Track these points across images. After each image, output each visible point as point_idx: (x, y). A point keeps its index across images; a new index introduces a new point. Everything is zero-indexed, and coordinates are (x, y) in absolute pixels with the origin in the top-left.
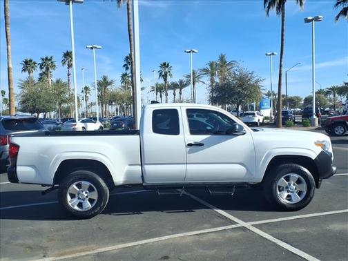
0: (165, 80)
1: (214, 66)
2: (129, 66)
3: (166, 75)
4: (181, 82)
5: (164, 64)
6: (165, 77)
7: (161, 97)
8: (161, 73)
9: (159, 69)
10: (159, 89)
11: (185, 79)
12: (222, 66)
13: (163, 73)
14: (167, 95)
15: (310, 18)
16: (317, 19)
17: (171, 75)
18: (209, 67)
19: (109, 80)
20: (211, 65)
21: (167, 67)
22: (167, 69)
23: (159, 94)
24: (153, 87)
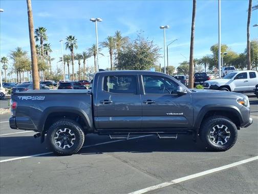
0: (72, 50)
1: (112, 41)
2: (39, 38)
3: (72, 46)
4: (84, 54)
5: (70, 37)
6: (71, 48)
7: (68, 65)
8: (68, 45)
9: (66, 41)
10: (66, 59)
11: (87, 52)
12: (118, 41)
13: (70, 45)
14: (73, 64)
15: (163, 27)
16: (166, 27)
17: (76, 47)
18: (108, 41)
19: (23, 51)
20: (110, 39)
21: (73, 39)
22: (73, 42)
23: (66, 63)
24: (61, 58)
